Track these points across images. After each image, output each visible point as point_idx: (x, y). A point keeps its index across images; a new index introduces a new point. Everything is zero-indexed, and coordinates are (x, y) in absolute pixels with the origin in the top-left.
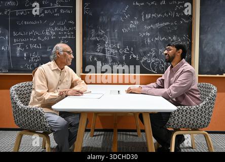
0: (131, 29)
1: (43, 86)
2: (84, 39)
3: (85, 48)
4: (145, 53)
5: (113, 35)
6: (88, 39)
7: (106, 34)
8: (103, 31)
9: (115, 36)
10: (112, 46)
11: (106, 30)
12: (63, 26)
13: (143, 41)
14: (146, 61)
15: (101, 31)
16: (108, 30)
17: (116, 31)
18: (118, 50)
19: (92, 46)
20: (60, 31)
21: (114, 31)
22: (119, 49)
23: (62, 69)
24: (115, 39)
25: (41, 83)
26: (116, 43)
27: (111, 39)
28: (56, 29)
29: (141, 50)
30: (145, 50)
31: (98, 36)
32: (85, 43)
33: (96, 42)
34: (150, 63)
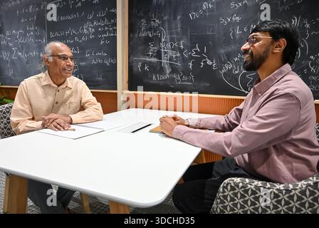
0: (205, 11)
1: (23, 111)
2: (131, 35)
3: (132, 51)
4: (229, 56)
5: (174, 26)
6: (136, 36)
7: (163, 24)
8: (157, 21)
9: (176, 28)
10: (172, 45)
11: (162, 18)
12: (103, 18)
13: (226, 34)
14: (230, 71)
15: (154, 21)
16: (166, 18)
17: (179, 17)
18: (181, 51)
19: (141, 48)
20: (100, 26)
21: (175, 18)
22: (184, 50)
23: (59, 86)
24: (177, 34)
25: (20, 106)
26: (179, 40)
27: (171, 34)
28: (95, 23)
29: (222, 51)
30: (230, 49)
31: (150, 29)
32: (131, 43)
33: (147, 40)
34: (238, 74)
